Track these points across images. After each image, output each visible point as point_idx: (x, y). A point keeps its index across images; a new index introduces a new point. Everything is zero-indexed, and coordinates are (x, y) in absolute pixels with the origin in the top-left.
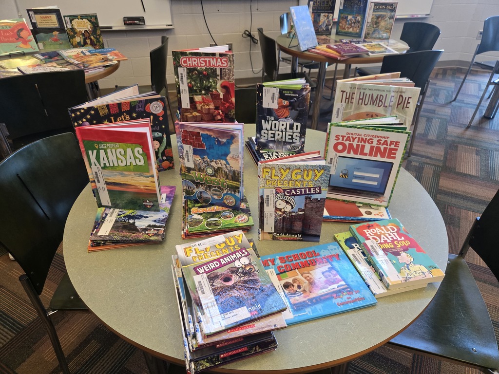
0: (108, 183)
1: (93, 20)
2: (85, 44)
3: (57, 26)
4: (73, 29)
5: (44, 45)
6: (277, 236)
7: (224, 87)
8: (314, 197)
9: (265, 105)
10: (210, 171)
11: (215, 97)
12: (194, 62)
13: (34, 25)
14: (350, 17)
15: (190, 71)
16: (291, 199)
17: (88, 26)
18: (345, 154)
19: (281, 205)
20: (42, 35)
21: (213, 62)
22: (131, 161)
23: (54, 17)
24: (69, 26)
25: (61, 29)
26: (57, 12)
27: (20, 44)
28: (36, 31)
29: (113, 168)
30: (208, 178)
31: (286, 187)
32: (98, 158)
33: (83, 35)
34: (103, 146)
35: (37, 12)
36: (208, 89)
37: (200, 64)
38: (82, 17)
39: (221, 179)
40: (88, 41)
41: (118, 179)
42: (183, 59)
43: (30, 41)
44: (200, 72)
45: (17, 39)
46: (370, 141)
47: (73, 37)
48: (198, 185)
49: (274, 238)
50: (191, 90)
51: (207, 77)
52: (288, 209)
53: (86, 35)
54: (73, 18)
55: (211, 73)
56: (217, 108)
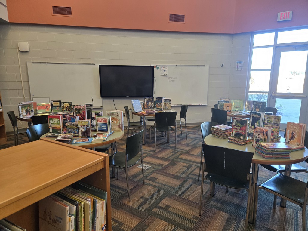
0: (52, 127)
1: (70, 104)
2: (67, 110)
3: (59, 105)
4: (63, 106)
5: (54, 111)
6: (82, 137)
7: (83, 112)
8: (88, 127)
9: (92, 117)
10: (72, 125)
11: (81, 114)
12: (77, 107)
13: (52, 105)
14: (159, 104)
15: (76, 109)
16: (84, 128)
17: (68, 105)
18: (99, 122)
19: (82, 129)
20: (54, 108)
21: (80, 107)
22: (57, 122)
23: (59, 103)
24: (63, 105)
25: (60, 106)
26: (60, 101)
27: (46, 110)
28: (52, 106)
29: (53, 123)
30: (72, 127)
31: (82, 125)
32: (51, 122)
33: (66, 108)
34: (52, 119)
35: (53, 101)
36: (79, 113)
37: (78, 107)
38: (67, 103)
39: (74, 127)
40: (68, 110)
41: (54, 126)
42: (75, 107)
43: (49, 109)
44: (78, 109)
45: (46, 109)
46: (103, 119)
47: (63, 108)
48: (70, 129)
49: (82, 138)
50: (76, 113)
51: (79, 110)
52: (83, 130)
53: (67, 108)
54: (64, 103)
55: (80, 109)
56: (81, 117)
